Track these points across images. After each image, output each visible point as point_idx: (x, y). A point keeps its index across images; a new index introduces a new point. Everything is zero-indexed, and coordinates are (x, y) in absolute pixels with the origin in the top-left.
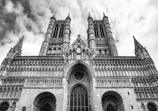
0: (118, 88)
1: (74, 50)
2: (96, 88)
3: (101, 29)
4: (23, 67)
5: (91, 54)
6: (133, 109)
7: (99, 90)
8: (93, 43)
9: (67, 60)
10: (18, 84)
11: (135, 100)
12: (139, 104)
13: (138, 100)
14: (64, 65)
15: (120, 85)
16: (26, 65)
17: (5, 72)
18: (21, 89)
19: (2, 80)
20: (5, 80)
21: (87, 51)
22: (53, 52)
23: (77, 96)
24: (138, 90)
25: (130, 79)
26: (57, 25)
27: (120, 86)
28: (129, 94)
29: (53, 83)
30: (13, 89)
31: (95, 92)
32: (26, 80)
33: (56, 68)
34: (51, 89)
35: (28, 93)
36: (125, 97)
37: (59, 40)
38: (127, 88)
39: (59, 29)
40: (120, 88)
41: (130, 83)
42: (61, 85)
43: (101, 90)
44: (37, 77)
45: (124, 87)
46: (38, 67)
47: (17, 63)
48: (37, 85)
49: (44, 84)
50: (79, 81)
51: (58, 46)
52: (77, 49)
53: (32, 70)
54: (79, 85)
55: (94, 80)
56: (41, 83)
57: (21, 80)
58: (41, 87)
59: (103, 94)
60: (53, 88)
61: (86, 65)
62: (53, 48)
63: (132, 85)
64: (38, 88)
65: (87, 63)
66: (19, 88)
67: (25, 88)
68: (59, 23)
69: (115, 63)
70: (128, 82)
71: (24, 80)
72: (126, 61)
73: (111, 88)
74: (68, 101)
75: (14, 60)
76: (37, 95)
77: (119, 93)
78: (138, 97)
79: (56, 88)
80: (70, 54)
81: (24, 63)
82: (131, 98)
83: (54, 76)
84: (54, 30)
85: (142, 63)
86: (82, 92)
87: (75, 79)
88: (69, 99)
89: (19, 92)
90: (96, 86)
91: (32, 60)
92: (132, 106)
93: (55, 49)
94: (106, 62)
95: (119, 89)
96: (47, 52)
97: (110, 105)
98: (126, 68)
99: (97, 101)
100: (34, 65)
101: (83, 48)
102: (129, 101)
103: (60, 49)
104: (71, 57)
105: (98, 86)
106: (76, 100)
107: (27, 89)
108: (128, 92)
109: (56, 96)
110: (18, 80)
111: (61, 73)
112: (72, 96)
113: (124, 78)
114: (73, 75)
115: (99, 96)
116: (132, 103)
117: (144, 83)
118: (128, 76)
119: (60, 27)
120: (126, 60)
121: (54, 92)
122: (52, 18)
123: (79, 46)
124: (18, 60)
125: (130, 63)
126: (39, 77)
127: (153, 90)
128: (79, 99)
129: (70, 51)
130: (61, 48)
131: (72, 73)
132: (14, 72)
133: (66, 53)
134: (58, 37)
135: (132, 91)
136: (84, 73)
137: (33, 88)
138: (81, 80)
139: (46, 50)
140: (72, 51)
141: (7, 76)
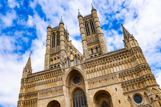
0: (106, 86)
1: (68, 58)
2: (88, 90)
3: (92, 24)
4: (35, 83)
5: (81, 58)
6: (120, 103)
7: (91, 92)
8: (85, 43)
9: (64, 70)
10: (34, 98)
11: (122, 95)
12: (126, 98)
13: (125, 94)
14: (62, 74)
15: (108, 82)
16: (36, 81)
17: (24, 89)
18: (36, 101)
19: (24, 96)
20: (26, 96)
21: (78, 55)
22: (54, 62)
23: (78, 98)
24: (125, 84)
25: (117, 75)
26: (54, 33)
27: (108, 84)
28: (116, 90)
29: (57, 92)
30: (32, 102)
31: (88, 93)
32: (38, 93)
33: (57, 79)
34: (56, 98)
35: (42, 103)
36: (113, 94)
37: (57, 49)
38: (114, 84)
39: (56, 37)
40: (108, 85)
41: (117, 79)
42: (62, 93)
43: (92, 91)
44: (45, 89)
45: (112, 84)
46: (44, 80)
47: (30, 80)
48: (46, 96)
49: (51, 94)
50: (77, 85)
51: (57, 55)
52: (70, 56)
53: (41, 84)
54: (78, 89)
55: (86, 82)
56: (49, 93)
57: (35, 94)
58: (49, 97)
59: (94, 94)
60: (57, 96)
61: (79, 70)
62: (53, 59)
63: (120, 80)
64: (47, 98)
65: (79, 68)
66: (35, 101)
67: (39, 100)
68: (54, 31)
69: (103, 62)
70: (116, 78)
71: (37, 93)
72: (113, 57)
73: (100, 87)
74: (71, 104)
75: (28, 78)
76: (47, 104)
77: (107, 91)
78: (125, 91)
79: (59, 96)
80: (65, 62)
81: (35, 79)
82: (119, 93)
83: (57, 86)
84: (52, 40)
85: (129, 54)
86: (81, 94)
87: (74, 84)
88: (71, 102)
89: (36, 104)
90: (89, 89)
91: (39, 75)
92: (119, 101)
93: (55, 59)
94: (95, 63)
95: (108, 87)
96: (50, 63)
97: (104, 102)
98: (113, 64)
99: (90, 101)
100: (41, 79)
101: (75, 54)
102: (117, 96)
103: (59, 58)
104: (67, 66)
105: (90, 88)
106: (77, 102)
107: (40, 101)
108: (116, 88)
109: (60, 102)
110: (33, 94)
111: (61, 82)
112: (74, 99)
113: (112, 75)
114: (72, 81)
115: (92, 97)
116: (119, 98)
117: (131, 75)
118: (116, 72)
119: (56, 34)
120: (113, 55)
121: (58, 99)
122: (48, 28)
123: (71, 53)
124: (30, 77)
125: (117, 57)
126: (46, 89)
127: (140, 80)
128: (79, 100)
129: (65, 59)
130: (60, 56)
131: (70, 79)
132: (30, 89)
133: (62, 63)
134: (56, 46)
135: (119, 87)
136: (80, 76)
137: (44, 99)
138: (78, 84)
139: (48, 63)
140: (66, 59)
141: (26, 93)
